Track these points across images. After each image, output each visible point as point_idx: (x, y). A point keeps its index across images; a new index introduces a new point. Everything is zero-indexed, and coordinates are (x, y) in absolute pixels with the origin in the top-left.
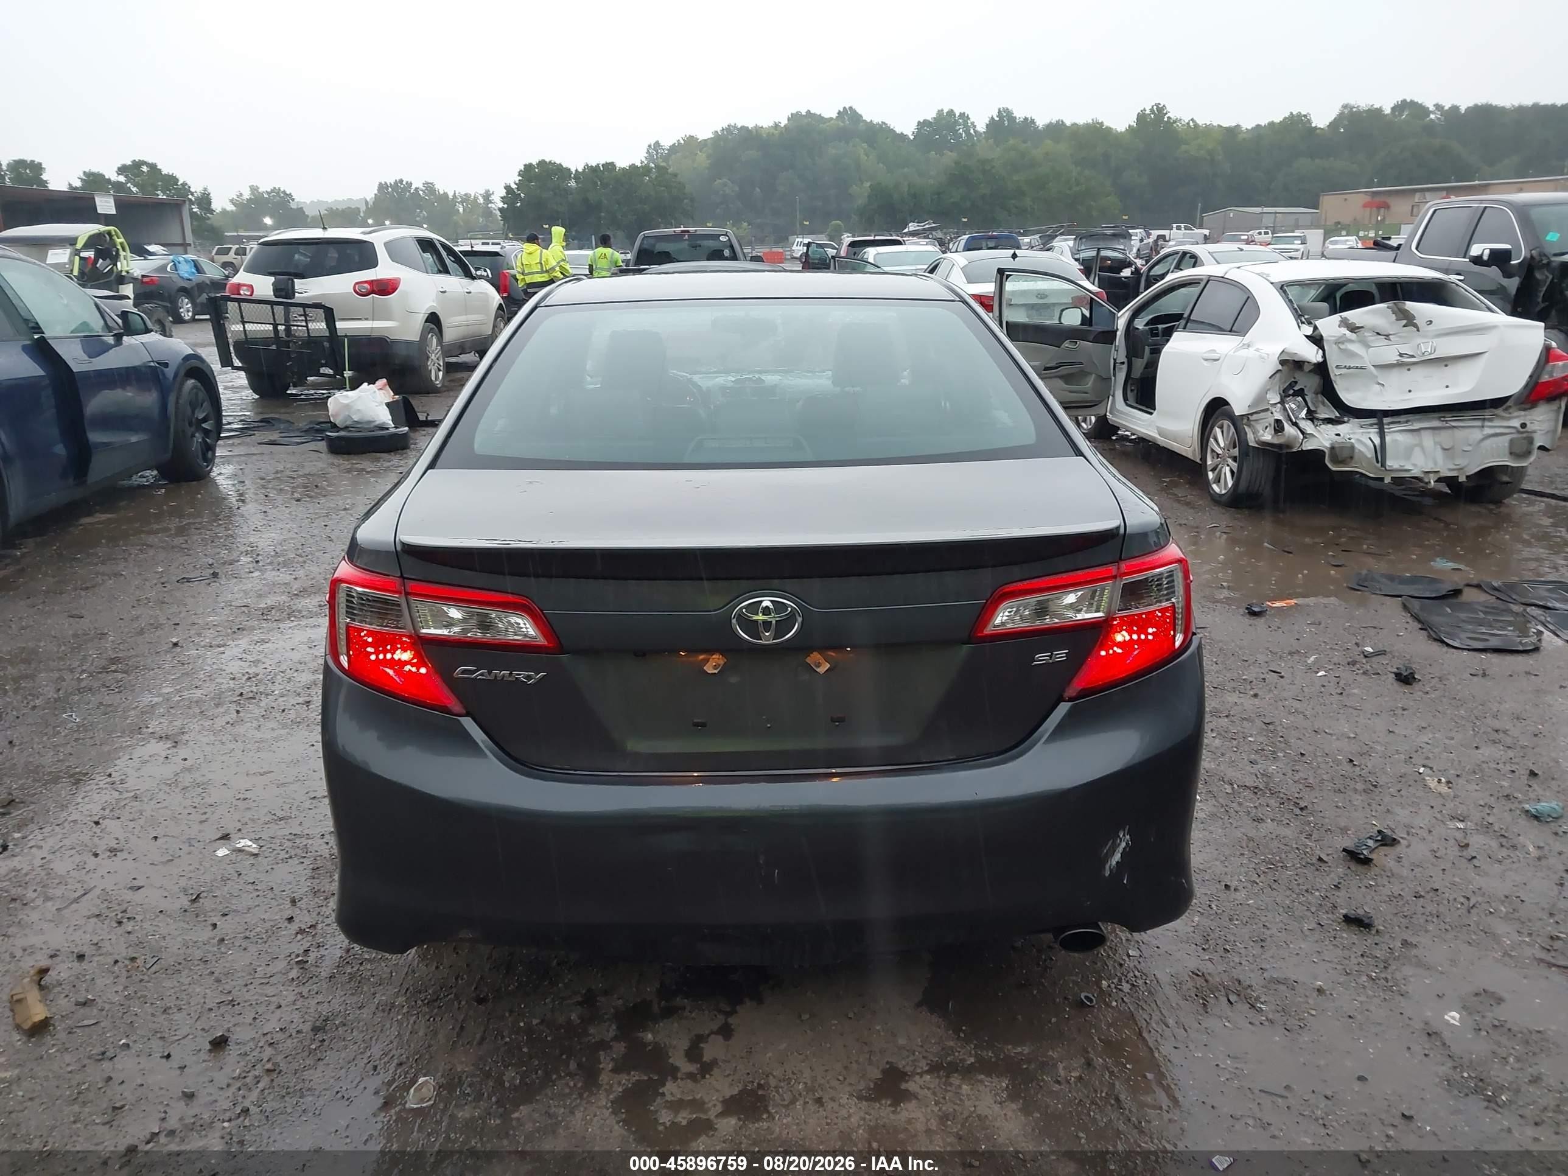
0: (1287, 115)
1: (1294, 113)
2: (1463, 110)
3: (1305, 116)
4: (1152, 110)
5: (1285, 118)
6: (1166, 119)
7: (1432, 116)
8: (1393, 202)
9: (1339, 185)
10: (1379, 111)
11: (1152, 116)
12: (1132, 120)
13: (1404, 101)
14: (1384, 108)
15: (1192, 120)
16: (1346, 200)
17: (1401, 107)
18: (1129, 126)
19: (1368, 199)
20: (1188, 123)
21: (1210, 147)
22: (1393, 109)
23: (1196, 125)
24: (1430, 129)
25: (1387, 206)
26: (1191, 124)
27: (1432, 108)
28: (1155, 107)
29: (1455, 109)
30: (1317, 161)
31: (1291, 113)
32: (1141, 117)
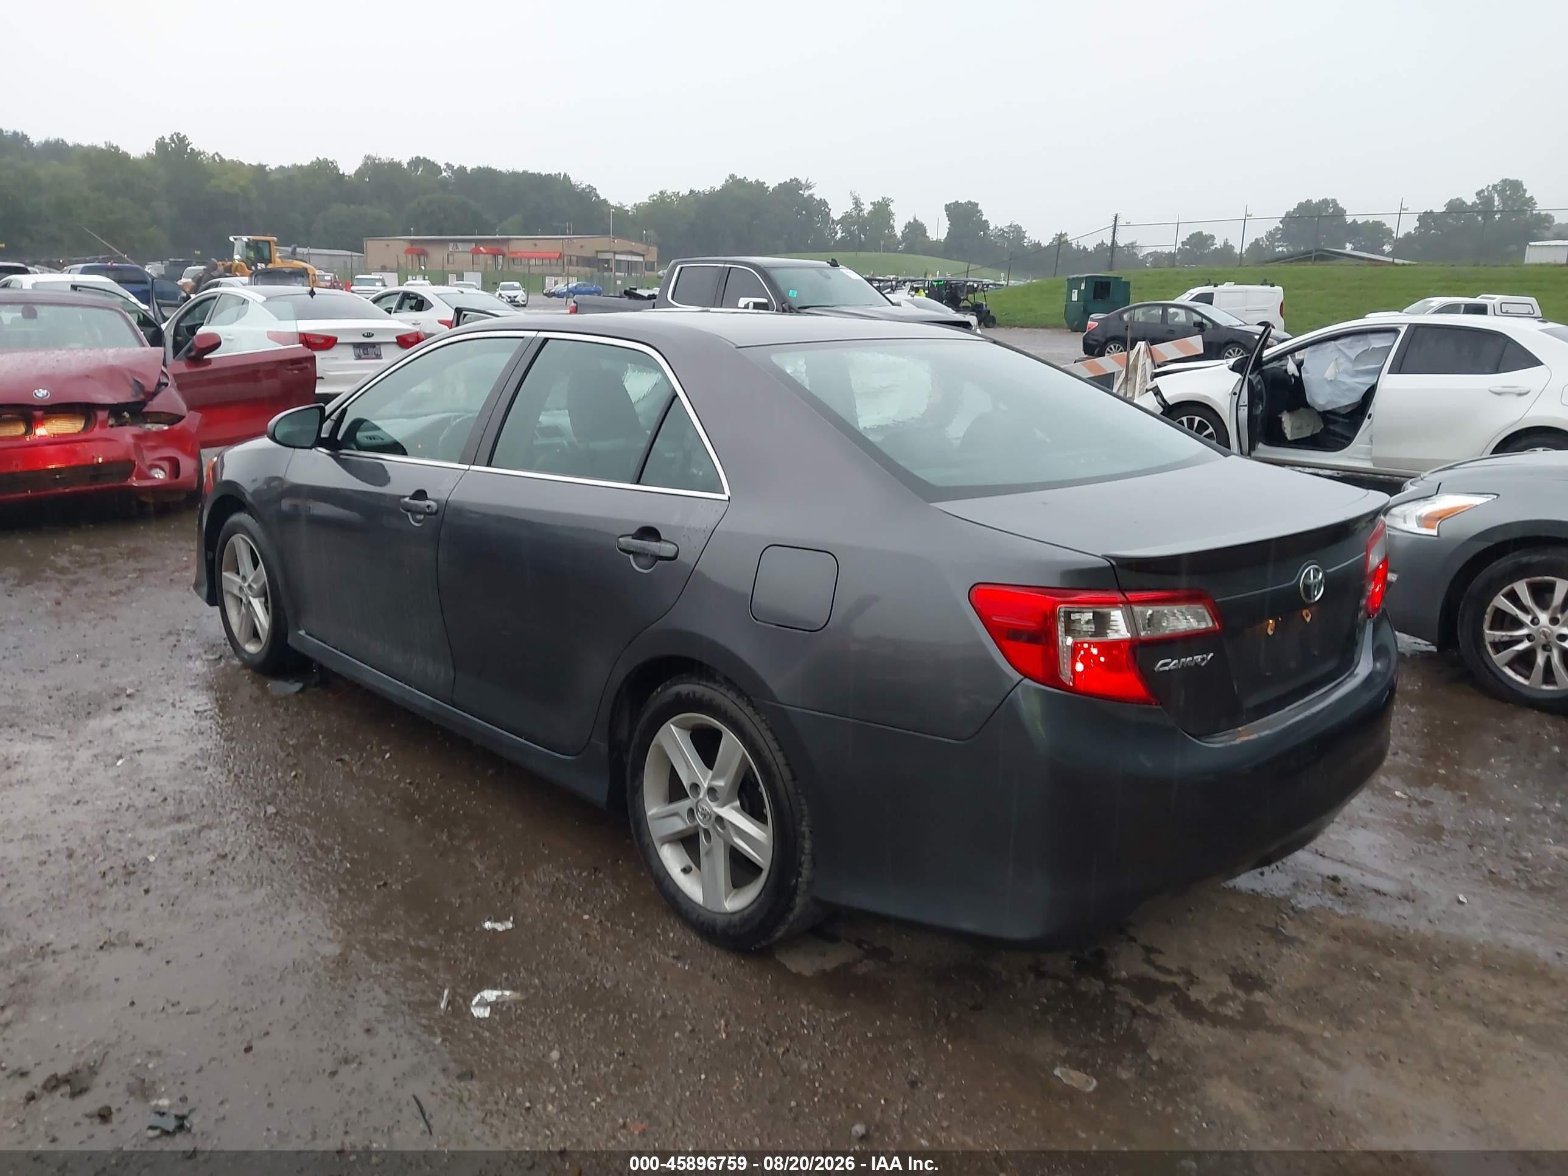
0: (314, 159)
1: (321, 159)
2: (469, 169)
3: (332, 163)
4: (172, 139)
5: (312, 163)
6: (189, 151)
7: (444, 174)
8: (429, 249)
9: (378, 231)
10: (399, 164)
11: (173, 145)
12: (151, 148)
13: (418, 158)
14: (403, 161)
15: (217, 154)
16: (388, 245)
17: (417, 162)
18: (148, 154)
19: (407, 246)
20: (213, 157)
21: (242, 183)
22: (408, 163)
23: (222, 160)
24: (444, 184)
25: (425, 253)
26: (217, 158)
27: (443, 166)
28: (175, 137)
29: (462, 169)
30: (352, 207)
31: (318, 158)
32: (161, 145)
